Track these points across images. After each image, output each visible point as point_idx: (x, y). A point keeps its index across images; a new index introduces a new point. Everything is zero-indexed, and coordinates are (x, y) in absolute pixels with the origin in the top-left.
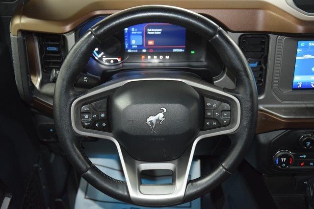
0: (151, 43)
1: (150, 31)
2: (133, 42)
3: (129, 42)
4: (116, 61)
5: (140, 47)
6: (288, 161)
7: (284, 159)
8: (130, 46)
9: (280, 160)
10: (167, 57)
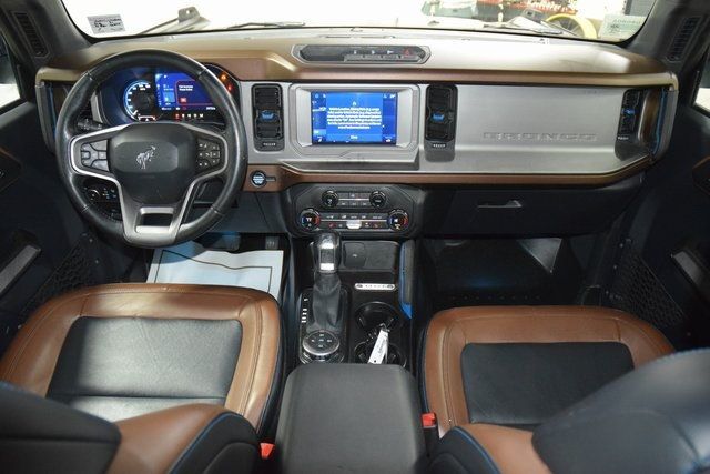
0: (183, 100)
1: (183, 88)
2: (166, 99)
3: (162, 99)
4: (151, 120)
5: (173, 105)
6: (314, 220)
7: (309, 219)
8: (164, 103)
9: (305, 220)
10: (201, 116)
